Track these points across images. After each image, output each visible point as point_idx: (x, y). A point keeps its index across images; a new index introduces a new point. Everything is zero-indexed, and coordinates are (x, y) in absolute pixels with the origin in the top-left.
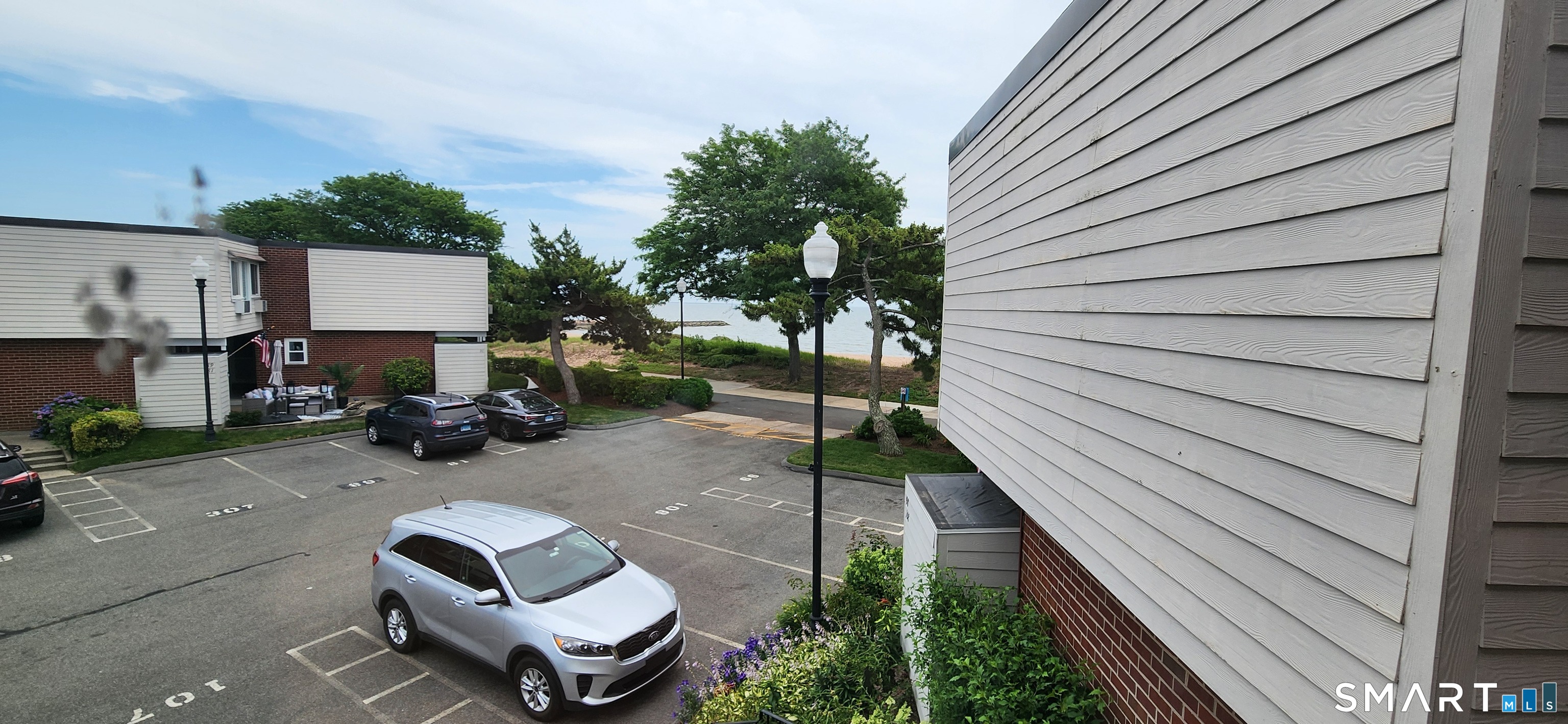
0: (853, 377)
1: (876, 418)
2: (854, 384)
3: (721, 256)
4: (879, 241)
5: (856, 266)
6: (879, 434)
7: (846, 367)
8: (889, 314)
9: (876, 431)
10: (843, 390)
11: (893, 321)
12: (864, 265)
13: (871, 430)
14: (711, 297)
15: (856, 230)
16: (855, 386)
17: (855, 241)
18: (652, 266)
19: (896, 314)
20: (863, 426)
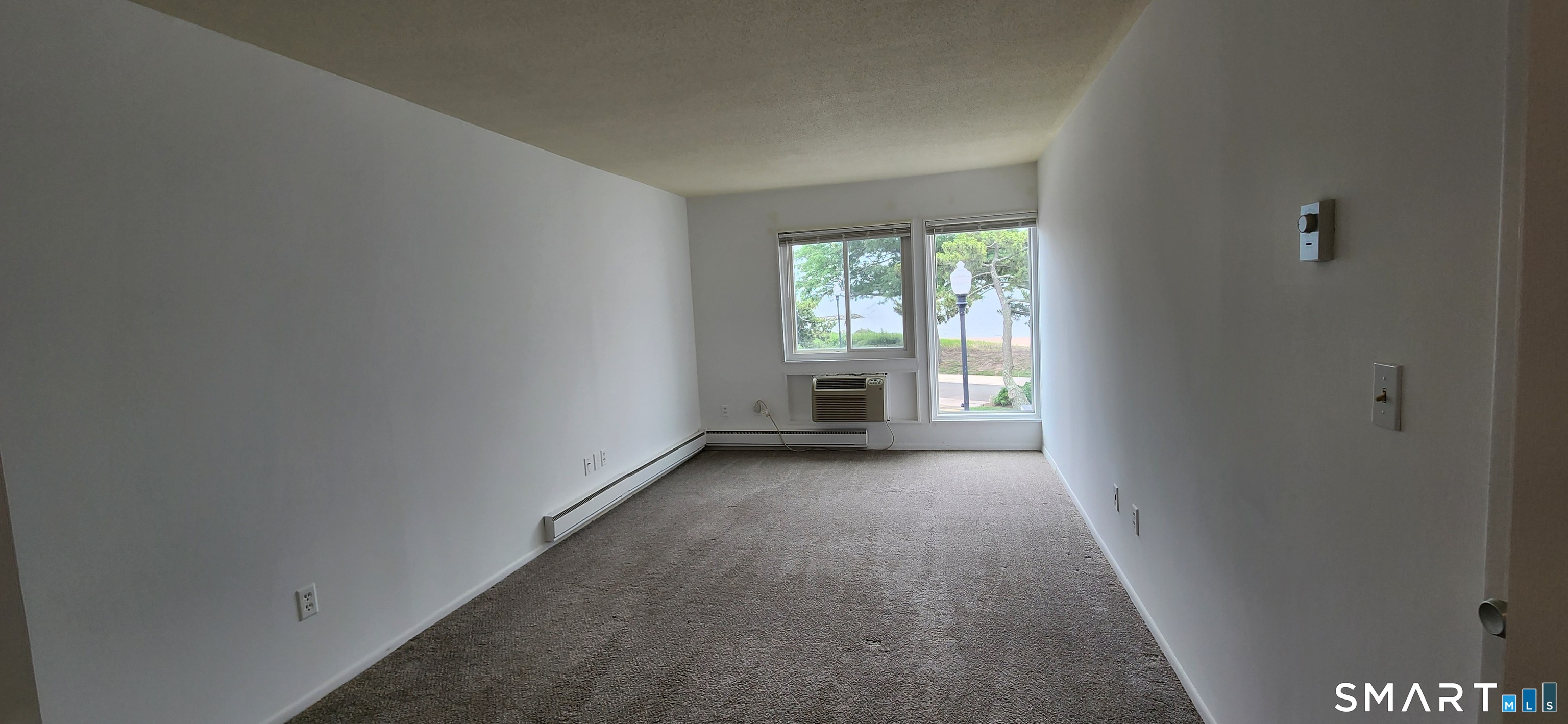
0: (990, 358)
1: (1009, 387)
2: (991, 364)
3: (862, 259)
4: (1004, 245)
5: (985, 267)
6: (1012, 400)
7: (983, 350)
8: (1016, 303)
9: (1010, 397)
10: (981, 369)
11: (1020, 308)
12: (992, 265)
13: (1007, 398)
14: (856, 296)
15: (983, 237)
16: (992, 365)
17: (983, 247)
18: (805, 274)
19: (1022, 303)
20: (1000, 396)
